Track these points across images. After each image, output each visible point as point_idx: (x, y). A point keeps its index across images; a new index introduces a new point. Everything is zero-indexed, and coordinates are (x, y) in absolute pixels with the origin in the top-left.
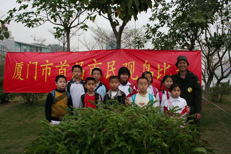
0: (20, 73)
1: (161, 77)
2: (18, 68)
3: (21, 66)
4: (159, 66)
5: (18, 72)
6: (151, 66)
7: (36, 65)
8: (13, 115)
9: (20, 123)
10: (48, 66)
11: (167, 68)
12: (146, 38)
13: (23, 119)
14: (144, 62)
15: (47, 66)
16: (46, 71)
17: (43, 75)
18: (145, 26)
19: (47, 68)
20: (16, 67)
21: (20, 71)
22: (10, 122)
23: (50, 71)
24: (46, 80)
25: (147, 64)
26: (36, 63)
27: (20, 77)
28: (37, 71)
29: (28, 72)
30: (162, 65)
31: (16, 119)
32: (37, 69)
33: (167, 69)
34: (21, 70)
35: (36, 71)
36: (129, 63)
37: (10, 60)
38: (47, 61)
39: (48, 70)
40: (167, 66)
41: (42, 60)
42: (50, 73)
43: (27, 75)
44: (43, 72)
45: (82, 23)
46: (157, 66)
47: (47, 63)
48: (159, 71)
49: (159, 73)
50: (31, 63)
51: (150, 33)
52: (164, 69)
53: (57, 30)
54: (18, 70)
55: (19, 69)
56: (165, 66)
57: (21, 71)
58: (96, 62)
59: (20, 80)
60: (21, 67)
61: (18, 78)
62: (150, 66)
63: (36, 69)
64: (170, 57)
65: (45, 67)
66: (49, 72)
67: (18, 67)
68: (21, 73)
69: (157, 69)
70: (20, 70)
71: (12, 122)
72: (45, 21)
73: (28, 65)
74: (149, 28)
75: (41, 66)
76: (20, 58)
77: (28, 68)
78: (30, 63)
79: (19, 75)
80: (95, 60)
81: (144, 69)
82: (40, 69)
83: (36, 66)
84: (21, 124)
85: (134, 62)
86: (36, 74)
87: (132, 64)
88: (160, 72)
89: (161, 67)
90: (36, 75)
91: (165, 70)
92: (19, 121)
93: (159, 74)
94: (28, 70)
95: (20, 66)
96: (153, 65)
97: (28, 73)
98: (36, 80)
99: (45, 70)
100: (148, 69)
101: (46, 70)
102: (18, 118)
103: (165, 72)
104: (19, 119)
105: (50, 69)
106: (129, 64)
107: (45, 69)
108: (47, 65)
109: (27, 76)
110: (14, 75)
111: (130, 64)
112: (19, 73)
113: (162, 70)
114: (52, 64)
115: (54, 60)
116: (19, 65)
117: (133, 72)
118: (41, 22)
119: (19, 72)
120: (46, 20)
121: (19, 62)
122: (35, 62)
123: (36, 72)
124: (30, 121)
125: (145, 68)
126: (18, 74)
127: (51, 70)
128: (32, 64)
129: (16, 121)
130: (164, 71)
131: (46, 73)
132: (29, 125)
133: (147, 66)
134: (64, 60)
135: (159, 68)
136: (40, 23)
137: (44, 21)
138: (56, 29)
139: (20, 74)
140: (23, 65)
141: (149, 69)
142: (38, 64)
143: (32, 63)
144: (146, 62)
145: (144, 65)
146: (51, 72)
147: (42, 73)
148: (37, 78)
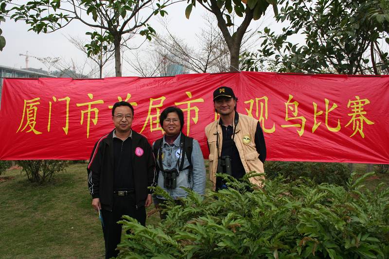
0: (33, 120)
1: (319, 126)
2: (29, 111)
3: (36, 106)
4: (315, 105)
5: (30, 117)
6: (300, 106)
7: (68, 103)
8: (8, 205)
9: (24, 221)
10: (93, 106)
11: (332, 109)
12: (262, 54)
13: (29, 212)
14: (287, 98)
15: (90, 106)
16: (89, 116)
17: (82, 123)
18: (261, 32)
19: (90, 110)
20: (25, 107)
21: (33, 116)
22: (4, 219)
23: (96, 116)
24: (88, 134)
25: (292, 101)
26: (68, 99)
27: (32, 128)
28: (69, 117)
29: (50, 118)
30: (321, 104)
31: (15, 212)
32: (69, 111)
33: (331, 112)
34: (35, 114)
35: (67, 115)
36: (257, 99)
37: (12, 95)
38: (91, 96)
39: (93, 113)
40: (331, 105)
41: (80, 93)
42: (96, 119)
43: (49, 123)
44: (82, 118)
45: (143, 24)
46: (312, 105)
47: (89, 100)
48: (315, 116)
49: (315, 119)
50: (57, 100)
51: (270, 44)
52: (325, 111)
53: (92, 38)
54: (30, 114)
55: (32, 111)
56: (327, 106)
57: (35, 117)
58: (190, 97)
59: (35, 134)
60: (36, 109)
61: (30, 130)
62: (298, 106)
63: (68, 113)
64: (337, 89)
65: (86, 107)
66: (94, 118)
67: (29, 107)
68: (35, 119)
69: (312, 111)
70: (33, 113)
71: (7, 219)
72: (69, 19)
73: (50, 103)
74: (269, 36)
75: (78, 105)
76: (33, 89)
77: (50, 110)
78: (55, 99)
79: (32, 124)
80: (188, 93)
81: (287, 112)
82: (75, 111)
83: (68, 106)
84: (27, 222)
85: (266, 98)
86: (67, 121)
87: (263, 101)
88: (317, 118)
89: (319, 108)
90: (67, 124)
91: (327, 113)
92: (22, 216)
93: (315, 122)
94: (50, 114)
95: (33, 106)
96: (303, 103)
97: (49, 120)
98: (66, 133)
99: (86, 114)
100: (294, 111)
101: (89, 114)
102: (18, 209)
103: (327, 118)
104: (21, 213)
105: (96, 110)
106: (257, 102)
107: (86, 111)
108: (90, 104)
109: (49, 126)
110: (21, 124)
111: (259, 101)
112: (31, 121)
113: (321, 113)
114: (101, 102)
115: (106, 94)
116: (31, 105)
117: (267, 118)
118: (62, 21)
119: (32, 118)
120: (73, 18)
121: (32, 98)
122: (64, 97)
123: (67, 118)
124: (45, 215)
125: (289, 109)
126: (29, 121)
127: (99, 113)
128: (58, 102)
129: (16, 217)
130: (325, 114)
131: (89, 119)
132: (45, 225)
133: (293, 106)
134: (125, 93)
135: (315, 108)
136: (59, 24)
137: (67, 20)
138: (90, 36)
139: (34, 123)
140: (38, 103)
141: (297, 111)
142: (71, 101)
143: (60, 100)
144: (291, 97)
145: (287, 104)
146: (98, 117)
147: (80, 119)
148: (69, 130)
